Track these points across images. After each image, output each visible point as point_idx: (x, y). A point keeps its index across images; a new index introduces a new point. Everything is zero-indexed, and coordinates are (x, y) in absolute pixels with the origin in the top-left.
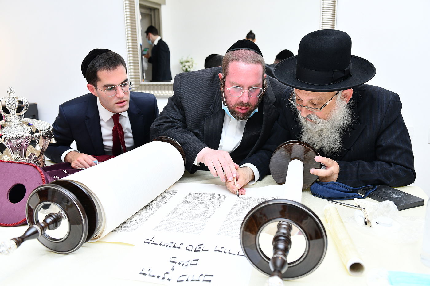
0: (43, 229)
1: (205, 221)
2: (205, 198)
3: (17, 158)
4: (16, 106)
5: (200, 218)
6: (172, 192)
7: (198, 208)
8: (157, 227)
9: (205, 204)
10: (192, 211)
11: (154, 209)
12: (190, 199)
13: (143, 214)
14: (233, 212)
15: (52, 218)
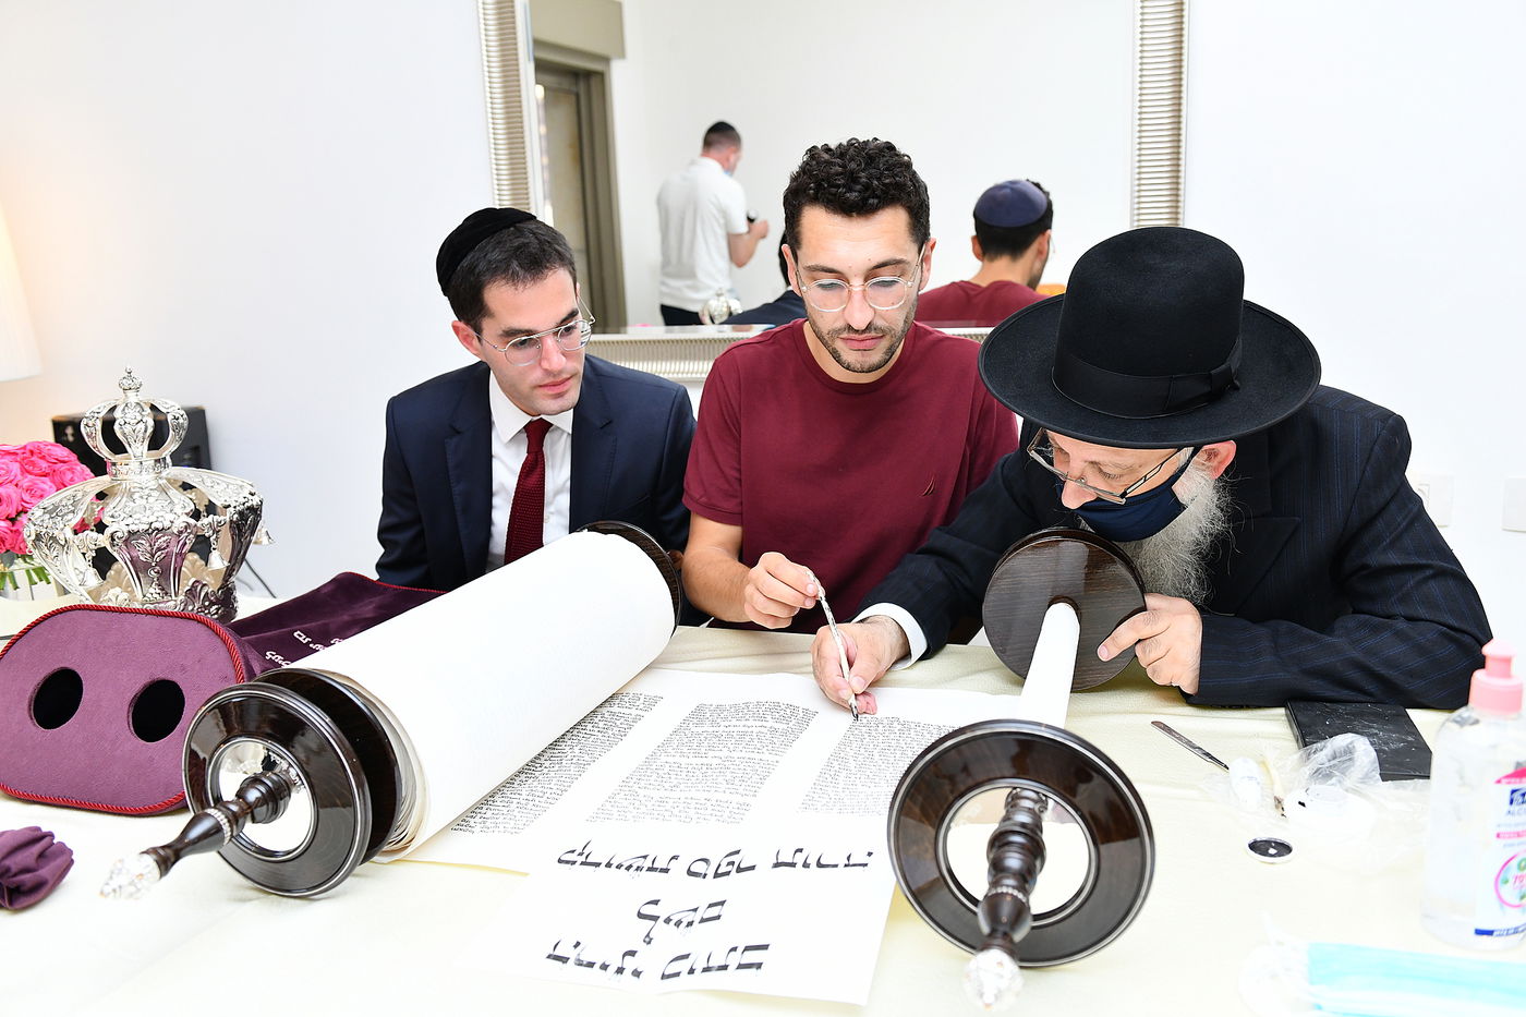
0: (235, 820)
1: (747, 793)
2: (747, 717)
3: (150, 596)
4: (146, 431)
5: (730, 786)
6: (642, 701)
7: (725, 753)
8: (595, 815)
9: (747, 738)
10: (704, 761)
11: (586, 758)
12: (700, 723)
13: (552, 774)
14: (835, 763)
15: (263, 789)
